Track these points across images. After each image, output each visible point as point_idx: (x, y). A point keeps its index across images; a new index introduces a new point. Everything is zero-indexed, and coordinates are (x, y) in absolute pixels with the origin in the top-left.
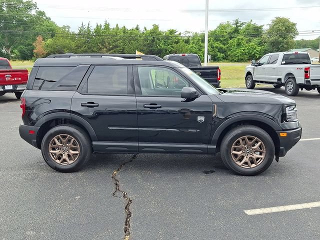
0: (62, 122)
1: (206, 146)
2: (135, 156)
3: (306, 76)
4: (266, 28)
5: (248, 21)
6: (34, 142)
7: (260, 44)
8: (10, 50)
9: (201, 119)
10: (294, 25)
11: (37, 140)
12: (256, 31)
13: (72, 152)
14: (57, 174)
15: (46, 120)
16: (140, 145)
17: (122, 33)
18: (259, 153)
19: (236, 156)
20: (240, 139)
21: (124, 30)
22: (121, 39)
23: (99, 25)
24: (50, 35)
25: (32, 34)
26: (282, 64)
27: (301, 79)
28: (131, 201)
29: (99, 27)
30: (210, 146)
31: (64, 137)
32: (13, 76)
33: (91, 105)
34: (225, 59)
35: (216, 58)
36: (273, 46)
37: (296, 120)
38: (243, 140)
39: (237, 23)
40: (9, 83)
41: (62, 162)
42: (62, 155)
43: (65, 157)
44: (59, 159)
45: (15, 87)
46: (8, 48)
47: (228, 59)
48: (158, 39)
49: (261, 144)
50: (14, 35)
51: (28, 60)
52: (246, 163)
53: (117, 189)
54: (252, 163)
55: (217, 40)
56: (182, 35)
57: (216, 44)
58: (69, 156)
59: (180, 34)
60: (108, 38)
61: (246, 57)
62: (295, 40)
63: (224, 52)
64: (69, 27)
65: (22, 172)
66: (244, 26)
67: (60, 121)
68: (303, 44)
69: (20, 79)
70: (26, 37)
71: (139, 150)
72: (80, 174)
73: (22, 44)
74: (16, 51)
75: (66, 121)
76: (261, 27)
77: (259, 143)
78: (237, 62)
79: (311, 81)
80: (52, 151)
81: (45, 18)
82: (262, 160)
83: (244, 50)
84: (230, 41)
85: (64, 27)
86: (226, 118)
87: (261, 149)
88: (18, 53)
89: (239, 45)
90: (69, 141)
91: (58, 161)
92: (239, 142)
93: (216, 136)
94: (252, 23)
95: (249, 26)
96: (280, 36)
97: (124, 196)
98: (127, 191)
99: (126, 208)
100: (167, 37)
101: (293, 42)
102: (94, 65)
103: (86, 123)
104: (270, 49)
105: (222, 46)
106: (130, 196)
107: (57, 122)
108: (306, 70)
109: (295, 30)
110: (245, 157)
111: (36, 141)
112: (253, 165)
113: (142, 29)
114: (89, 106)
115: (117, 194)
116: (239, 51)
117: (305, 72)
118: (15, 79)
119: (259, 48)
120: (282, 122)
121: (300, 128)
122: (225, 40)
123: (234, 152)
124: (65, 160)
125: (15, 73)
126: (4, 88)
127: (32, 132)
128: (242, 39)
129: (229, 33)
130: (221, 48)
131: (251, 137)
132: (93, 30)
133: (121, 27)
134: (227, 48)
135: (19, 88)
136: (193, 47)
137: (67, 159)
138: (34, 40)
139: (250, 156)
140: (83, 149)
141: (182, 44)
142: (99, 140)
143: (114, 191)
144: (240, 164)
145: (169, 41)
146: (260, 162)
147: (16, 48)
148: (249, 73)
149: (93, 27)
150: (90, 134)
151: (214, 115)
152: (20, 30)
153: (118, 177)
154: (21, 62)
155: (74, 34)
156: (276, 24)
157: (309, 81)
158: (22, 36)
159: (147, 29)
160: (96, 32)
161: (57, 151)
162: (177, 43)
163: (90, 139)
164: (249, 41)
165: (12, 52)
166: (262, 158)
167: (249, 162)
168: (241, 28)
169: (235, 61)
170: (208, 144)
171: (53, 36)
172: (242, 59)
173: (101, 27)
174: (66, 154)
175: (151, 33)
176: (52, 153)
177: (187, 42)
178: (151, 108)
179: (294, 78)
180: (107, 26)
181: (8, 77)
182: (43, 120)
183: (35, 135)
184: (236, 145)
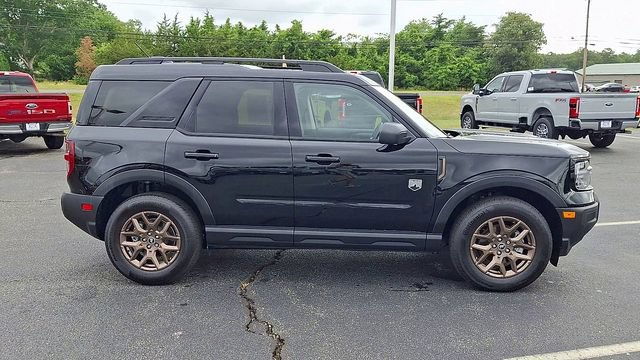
0: (145, 188)
1: (423, 236)
2: (278, 253)
3: (573, 114)
4: (490, 31)
5: (457, 18)
6: (91, 226)
7: (480, 58)
8: (32, 62)
9: (415, 184)
10: (541, 25)
11: (96, 222)
12: (473, 36)
13: (165, 247)
14: (134, 288)
15: (115, 183)
16: (297, 232)
17: (237, 35)
18: (521, 250)
19: (479, 253)
20: (489, 222)
21: (240, 29)
22: (234, 45)
23: (195, 19)
24: (106, 35)
25: (73, 35)
26: (528, 92)
27: (562, 119)
28: (281, 341)
29: (194, 23)
30: (431, 237)
31: (151, 217)
32: (42, 106)
33: (203, 155)
34: (418, 84)
35: (403, 82)
36: (502, 64)
37: (590, 187)
38: (496, 223)
39: (440, 22)
40: (33, 119)
41: (143, 265)
42: (144, 251)
43: (151, 254)
44: (139, 258)
45: (44, 126)
46: (29, 57)
47: (425, 85)
48: (301, 47)
49: (529, 233)
50: (39, 35)
51: (65, 80)
52: (496, 268)
53: (254, 317)
54: (508, 268)
55: (405, 51)
56: (343, 41)
57: (402, 58)
58: (158, 253)
59: (340, 38)
60: (213, 44)
61: (456, 82)
62: (540, 52)
63: (417, 71)
64: (139, 23)
65: (64, 284)
66: (452, 26)
67: (142, 186)
68: (553, 61)
69: (54, 111)
70: (61, 39)
71: (294, 242)
72: (179, 289)
73: (54, 52)
74: (43, 64)
75: (155, 187)
76: (481, 30)
77: (525, 232)
78: (440, 89)
79: (581, 123)
80: (125, 243)
81: (95, 5)
82: (527, 264)
83: (451, 69)
84: (428, 53)
85: (131, 23)
86: (462, 184)
87: (526, 242)
88: (48, 69)
89: (443, 60)
90: (161, 225)
91: (136, 262)
92: (487, 226)
93: (442, 217)
94: (465, 22)
95: (459, 26)
96: (515, 45)
97: (269, 331)
98: (273, 320)
99: (275, 354)
100: (316, 44)
101: (538, 57)
102: (210, 79)
103: (194, 191)
104: (497, 67)
105: (414, 61)
106: (280, 332)
107: (136, 187)
108: (573, 104)
109: (542, 35)
110: (497, 256)
111: (94, 224)
112: (510, 273)
113: (271, 28)
114: (199, 158)
115: (254, 326)
116: (443, 71)
117: (571, 106)
118: (45, 111)
119: (477, 67)
120: (566, 191)
121: (596, 204)
122: (418, 51)
123: (476, 246)
124: (150, 261)
125: (44, 101)
126: (23, 128)
127: (89, 206)
128: (448, 50)
129: (427, 39)
130: (412, 65)
131: (511, 218)
132: (184, 28)
133: (234, 23)
134: (423, 64)
135: (53, 128)
136: (362, 61)
137: (155, 259)
138: (76, 45)
139: (504, 255)
140: (186, 243)
141: (342, 56)
142: (218, 224)
143: (246, 322)
144: (485, 269)
145: (321, 51)
146: (522, 268)
147: (43, 58)
148: (467, 108)
149: (184, 24)
150: (202, 212)
151: (440, 177)
152: (51, 27)
153: (251, 294)
154: (53, 84)
155: (149, 35)
156: (507, 25)
157: (578, 122)
158: (55, 38)
159: (282, 28)
160: (189, 31)
161: (135, 244)
162: (334, 54)
163: (201, 221)
164: (460, 54)
165: (36, 66)
166: (526, 261)
167: (503, 267)
168: (447, 30)
169: (436, 89)
170: (428, 232)
171: (111, 38)
172: (448, 86)
173: (199, 22)
174: (153, 249)
175: (288, 35)
176: (125, 247)
177: (352, 52)
178: (320, 162)
179: (550, 117)
180: (209, 21)
181: (32, 108)
182: (108, 184)
183: (93, 213)
184: (481, 232)
